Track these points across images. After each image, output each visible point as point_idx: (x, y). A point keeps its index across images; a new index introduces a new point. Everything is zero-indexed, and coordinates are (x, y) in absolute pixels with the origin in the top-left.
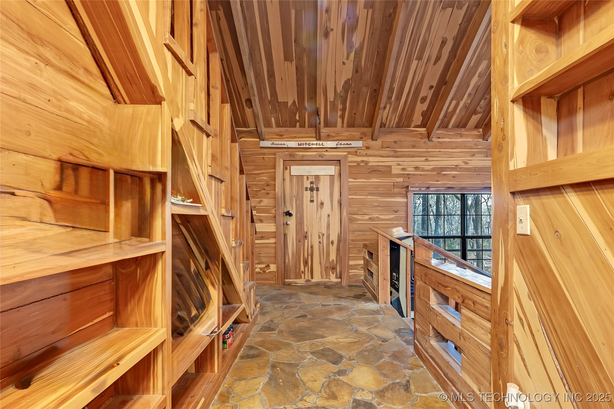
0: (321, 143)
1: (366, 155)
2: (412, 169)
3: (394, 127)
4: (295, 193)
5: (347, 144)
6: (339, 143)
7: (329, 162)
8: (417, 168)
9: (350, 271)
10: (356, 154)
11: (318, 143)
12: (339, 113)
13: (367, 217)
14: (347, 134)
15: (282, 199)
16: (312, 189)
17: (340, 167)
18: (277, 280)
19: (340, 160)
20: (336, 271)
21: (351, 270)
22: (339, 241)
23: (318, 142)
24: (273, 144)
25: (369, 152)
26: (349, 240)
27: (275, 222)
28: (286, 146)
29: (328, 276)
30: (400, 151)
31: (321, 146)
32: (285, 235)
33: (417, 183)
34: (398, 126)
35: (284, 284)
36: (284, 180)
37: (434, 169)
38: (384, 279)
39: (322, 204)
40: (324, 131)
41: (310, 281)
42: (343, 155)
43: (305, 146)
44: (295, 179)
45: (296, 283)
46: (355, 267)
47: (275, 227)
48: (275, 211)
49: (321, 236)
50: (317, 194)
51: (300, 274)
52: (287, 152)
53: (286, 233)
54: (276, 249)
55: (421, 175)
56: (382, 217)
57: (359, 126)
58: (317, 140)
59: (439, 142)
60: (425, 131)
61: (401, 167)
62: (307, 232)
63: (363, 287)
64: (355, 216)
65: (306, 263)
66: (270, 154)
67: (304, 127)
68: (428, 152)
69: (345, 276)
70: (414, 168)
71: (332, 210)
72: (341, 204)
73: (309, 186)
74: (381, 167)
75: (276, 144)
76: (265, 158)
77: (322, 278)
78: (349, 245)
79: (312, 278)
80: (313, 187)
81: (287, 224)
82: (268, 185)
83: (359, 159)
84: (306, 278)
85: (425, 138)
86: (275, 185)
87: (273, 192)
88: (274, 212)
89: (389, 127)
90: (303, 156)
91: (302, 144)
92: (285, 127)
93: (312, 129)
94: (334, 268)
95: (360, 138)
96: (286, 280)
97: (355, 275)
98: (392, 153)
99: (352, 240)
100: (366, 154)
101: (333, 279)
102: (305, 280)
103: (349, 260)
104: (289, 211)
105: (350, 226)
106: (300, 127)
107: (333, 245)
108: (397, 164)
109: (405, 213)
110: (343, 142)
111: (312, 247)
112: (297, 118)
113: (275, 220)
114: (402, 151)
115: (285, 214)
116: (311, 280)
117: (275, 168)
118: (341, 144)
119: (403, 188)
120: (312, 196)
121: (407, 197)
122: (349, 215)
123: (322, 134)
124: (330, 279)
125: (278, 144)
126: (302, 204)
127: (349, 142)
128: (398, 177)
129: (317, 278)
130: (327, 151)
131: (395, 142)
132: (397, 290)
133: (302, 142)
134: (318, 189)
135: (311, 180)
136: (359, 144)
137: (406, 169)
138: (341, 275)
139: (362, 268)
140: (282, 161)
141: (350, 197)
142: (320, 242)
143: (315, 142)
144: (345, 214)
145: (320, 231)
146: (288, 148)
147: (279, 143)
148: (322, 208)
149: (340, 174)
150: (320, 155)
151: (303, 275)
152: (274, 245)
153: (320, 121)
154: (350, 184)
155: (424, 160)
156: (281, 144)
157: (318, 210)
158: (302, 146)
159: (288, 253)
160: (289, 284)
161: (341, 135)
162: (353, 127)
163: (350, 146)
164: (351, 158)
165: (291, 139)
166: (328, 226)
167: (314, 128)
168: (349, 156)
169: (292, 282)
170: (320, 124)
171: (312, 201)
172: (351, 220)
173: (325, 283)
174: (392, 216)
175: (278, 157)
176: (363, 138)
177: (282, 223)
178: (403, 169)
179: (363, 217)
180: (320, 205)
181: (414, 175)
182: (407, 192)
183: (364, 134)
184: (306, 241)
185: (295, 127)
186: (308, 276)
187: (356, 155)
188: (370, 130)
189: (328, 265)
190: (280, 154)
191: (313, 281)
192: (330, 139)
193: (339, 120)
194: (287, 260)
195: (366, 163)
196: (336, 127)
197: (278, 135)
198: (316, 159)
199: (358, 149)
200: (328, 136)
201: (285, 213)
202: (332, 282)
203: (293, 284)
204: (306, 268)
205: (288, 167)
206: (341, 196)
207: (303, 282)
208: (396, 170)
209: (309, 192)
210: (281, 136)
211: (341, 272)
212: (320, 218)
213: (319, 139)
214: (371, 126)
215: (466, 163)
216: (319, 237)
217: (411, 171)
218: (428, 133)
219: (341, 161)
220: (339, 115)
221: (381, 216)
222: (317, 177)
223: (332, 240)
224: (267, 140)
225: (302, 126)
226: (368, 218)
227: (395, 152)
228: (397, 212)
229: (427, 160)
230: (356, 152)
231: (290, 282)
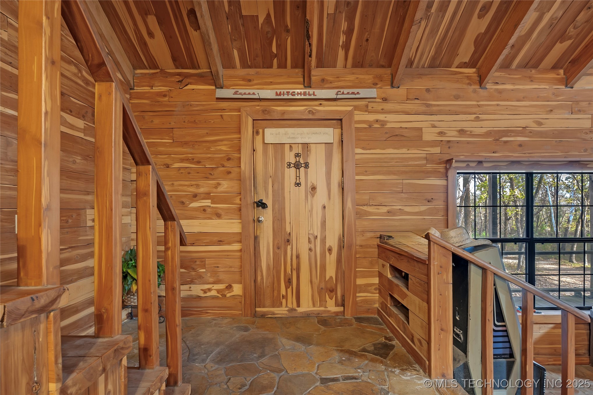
0: (311, 91)
1: (383, 111)
2: (455, 133)
3: (426, 66)
4: (271, 171)
5: (353, 93)
6: (340, 92)
7: (325, 122)
8: (462, 132)
9: (358, 295)
10: (366, 109)
11: (307, 93)
12: (342, 39)
13: (384, 209)
14: (352, 77)
15: (250, 181)
16: (297, 166)
17: (342, 130)
18: (244, 309)
19: (341, 120)
20: (336, 294)
21: (360, 292)
22: (341, 247)
23: (307, 91)
24: (236, 93)
25: (388, 106)
26: (356, 245)
27: (241, 217)
28: (256, 97)
29: (323, 302)
30: (435, 105)
31: (312, 97)
32: (256, 238)
33: (463, 155)
34: (432, 65)
35: (255, 315)
36: (254, 150)
37: (488, 134)
38: (442, 330)
39: (314, 188)
40: (317, 73)
41: (295, 310)
42: (346, 111)
43: (286, 97)
44: (271, 149)
45: (274, 314)
46: (365, 288)
47: (240, 226)
48: (240, 200)
49: (312, 239)
50: (306, 174)
51: (280, 300)
52: (258, 106)
53: (258, 234)
54: (241, 260)
55: (468, 143)
56: (407, 209)
57: (371, 66)
58: (305, 87)
59: (497, 90)
60: (474, 73)
61: (437, 130)
62: (290, 234)
63: (381, 324)
64: (365, 208)
65: (289, 282)
66: (231, 110)
67: (285, 67)
68: (479, 106)
69: (349, 303)
70: (457, 131)
71: (330, 198)
72: (343, 189)
73: (293, 161)
74: (406, 130)
75: (241, 94)
76: (224, 117)
77: (314, 306)
78: (356, 253)
79: (298, 305)
80: (299, 161)
81: (259, 221)
82: (229, 159)
83: (371, 117)
84: (290, 305)
85: (475, 83)
86: (240, 159)
87: (237, 169)
88: (238, 201)
89: (417, 67)
90: (284, 113)
91: (282, 93)
92: (256, 68)
93: (297, 70)
94: (332, 291)
95: (373, 84)
96: (258, 309)
97: (366, 301)
98: (423, 108)
99: (361, 246)
100: (382, 109)
101: (332, 307)
102: (287, 309)
103: (355, 277)
104: (262, 200)
105: (357, 224)
106: (279, 67)
107: (330, 254)
108: (430, 126)
109: (442, 203)
110: (346, 91)
111: (298, 257)
112: (274, 50)
113: (241, 215)
114: (438, 105)
115: (255, 205)
116: (297, 309)
117: (239, 132)
118: (343, 93)
119: (440, 163)
120: (298, 177)
121: (447, 177)
122: (357, 207)
123: (313, 78)
124: (326, 307)
125: (245, 94)
126: (283, 189)
127: (356, 91)
128: (432, 146)
129: (306, 306)
130: (321, 104)
131: (428, 90)
132: (465, 350)
133: (282, 91)
134: (307, 166)
135: (295, 151)
136: (372, 93)
137: (445, 133)
138: (343, 300)
139: (375, 289)
140: (250, 120)
141: (357, 177)
142: (310, 250)
143: (302, 91)
144: (349, 204)
145: (311, 232)
146: (260, 100)
147: (246, 92)
148: (313, 196)
149: (342, 141)
150: (310, 111)
151: (284, 301)
152: (239, 254)
153: (311, 50)
154: (357, 157)
155: (473, 119)
156: (249, 94)
157: (307, 200)
158: (282, 97)
159: (261, 266)
160: (263, 316)
161: (343, 79)
162: (362, 66)
163: (357, 96)
164: (359, 116)
165: (265, 87)
166: (324, 223)
167: (300, 70)
168: (356, 112)
169: (267, 312)
170: (310, 56)
171: (298, 184)
172: (359, 215)
173: (319, 314)
174: (423, 208)
175: (244, 115)
176: (377, 84)
177: (251, 219)
178: (441, 133)
179: (378, 209)
180: (310, 190)
181: (458, 142)
182: (447, 170)
183: (380, 78)
184: (289, 247)
185: (271, 66)
186: (292, 302)
187: (366, 111)
188: (388, 71)
189: (323, 285)
190: (248, 109)
191: (300, 310)
192: (326, 86)
193: (341, 53)
194: (259, 278)
195: (383, 123)
196: (335, 67)
197: (244, 80)
198: (304, 117)
199: (369, 102)
200: (323, 80)
201: (256, 203)
202: (329, 311)
203: (270, 316)
204: (289, 290)
205: (261, 131)
206: (343, 176)
207: (284, 312)
208: (429, 135)
209: (293, 170)
210: (250, 81)
211: (343, 296)
212: (311, 211)
213: (309, 86)
214: (390, 66)
215: (540, 124)
216: (310, 242)
217: (452, 136)
218: (480, 77)
219: (343, 120)
220: (341, 43)
221: (407, 207)
222: (306, 146)
223: (330, 246)
224: (228, 88)
225: (282, 65)
226: (386, 211)
227: (428, 106)
228: (431, 201)
229: (477, 119)
230: (367, 106)
231: (265, 312)
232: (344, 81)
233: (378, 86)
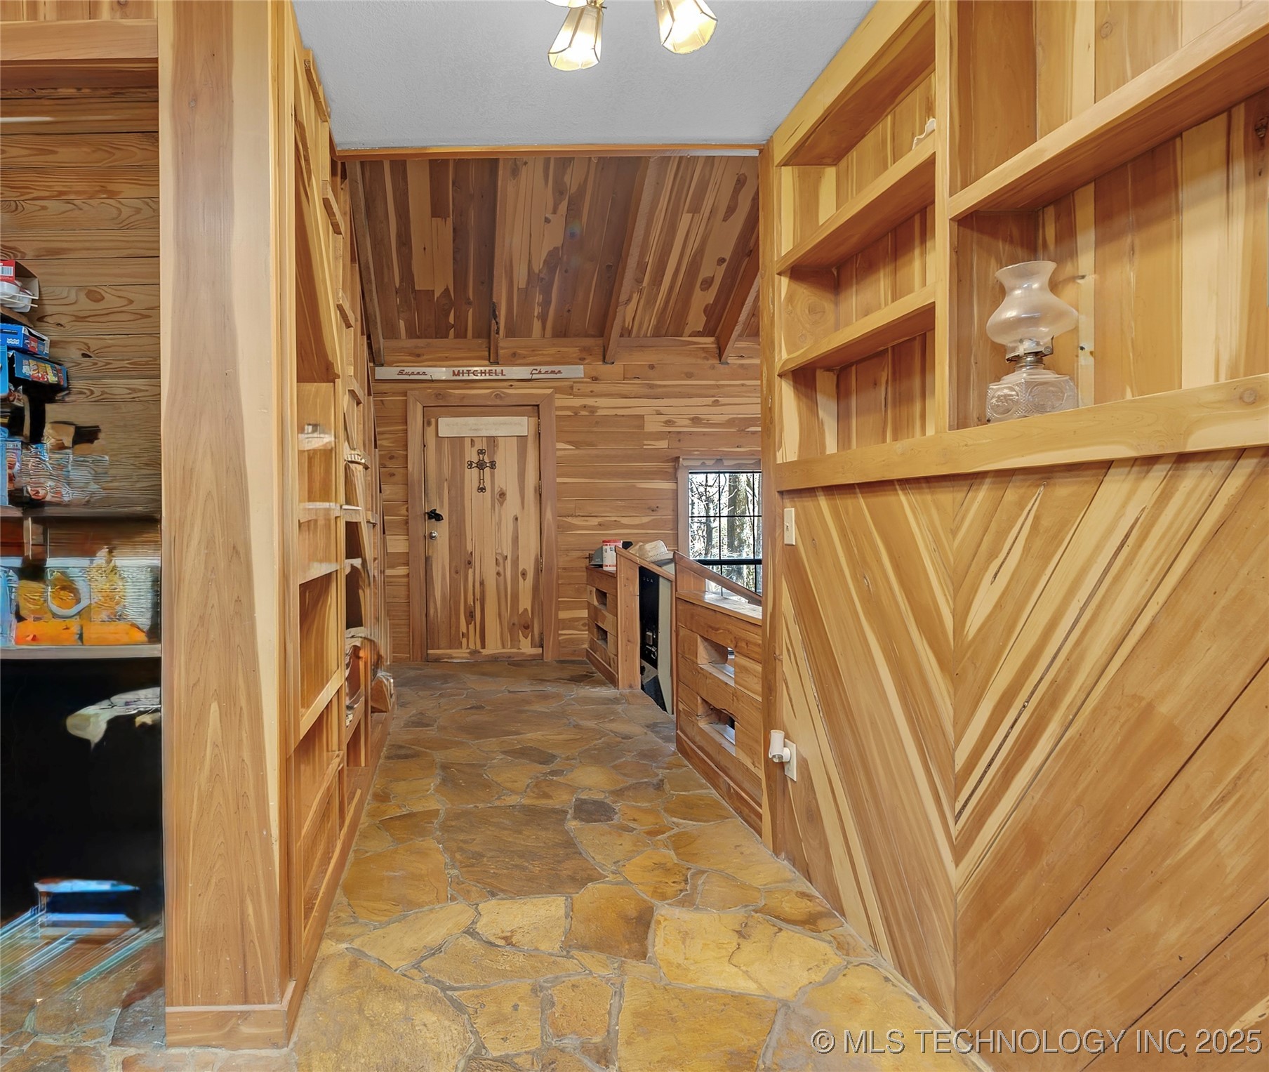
0: (499, 369)
1: (592, 394)
2: (687, 422)
3: (649, 335)
4: (446, 472)
5: (553, 372)
6: (536, 370)
7: (516, 408)
8: (696, 420)
9: (560, 632)
10: (570, 391)
11: (494, 371)
12: (537, 310)
13: (595, 521)
14: (552, 351)
15: (420, 486)
16: (481, 466)
17: (539, 419)
18: (413, 652)
19: (538, 406)
20: (533, 631)
21: (563, 629)
22: (538, 570)
23: (493, 368)
24: (401, 373)
25: (597, 387)
26: (559, 568)
27: (408, 532)
28: (427, 377)
29: (515, 642)
30: (660, 386)
31: (500, 377)
32: (427, 559)
33: (697, 450)
34: (657, 333)
35: (428, 660)
36: (425, 446)
37: (731, 422)
38: (629, 641)
39: (502, 495)
40: (505, 344)
41: (479, 652)
42: (544, 394)
43: (466, 377)
44: (446, 446)
45: (452, 658)
46: (570, 623)
47: (407, 543)
48: (407, 511)
49: (501, 561)
50: (492, 476)
51: (459, 640)
52: (430, 388)
53: (430, 554)
54: (409, 588)
55: (704, 434)
56: (625, 521)
57: (577, 335)
58: (492, 364)
59: (742, 366)
60: (712, 343)
61: (664, 418)
62: (471, 553)
63: (588, 664)
64: (569, 520)
65: (470, 616)
66: (394, 394)
67: (465, 337)
68: (718, 386)
69: (550, 643)
70: (689, 419)
71: (523, 508)
72: (540, 495)
73: (475, 459)
74: (623, 419)
75: (407, 374)
76: (385, 402)
77: (504, 647)
78: (558, 578)
79: (483, 647)
80: (483, 460)
81: (431, 537)
82: (392, 458)
83: (577, 402)
84: (472, 646)
85: (714, 357)
86: (407, 458)
87: (402, 470)
88: (404, 512)
89: (638, 336)
90: (463, 397)
91: (461, 371)
92: (426, 338)
93: (480, 341)
94: (527, 627)
95: (580, 359)
96: (430, 652)
97: (571, 641)
98: (647, 391)
99: (564, 569)
100: (592, 392)
101: (526, 648)
102: (468, 651)
103: (558, 609)
104: (435, 510)
105: (559, 540)
106: (457, 336)
107: (524, 580)
108: (654, 412)
109: (672, 513)
110: (544, 369)
111: (482, 583)
112: (451, 320)
113: (408, 529)
114: (665, 386)
115: (427, 516)
116: (481, 650)
117: (406, 423)
118: (540, 373)
119: (667, 461)
120: (481, 480)
121: (677, 479)
122: (559, 518)
123: (501, 352)
124: (519, 649)
125: (413, 373)
126: (462, 495)
127: (556, 368)
128: (657, 439)
129: (494, 646)
130: (511, 385)
131: (652, 367)
132: (655, 664)
133: (461, 369)
134: (493, 465)
135: (478, 446)
136: (577, 371)
137: (674, 422)
138: (542, 639)
139: (584, 625)
140: (419, 407)
141: (559, 480)
142: (498, 574)
143: (487, 369)
144: (549, 515)
145: (499, 551)
146: (432, 381)
147: (415, 371)
148: (501, 504)
149: (539, 433)
150: (498, 394)
151: (464, 641)
152: (405, 580)
153: (498, 328)
154: (559, 453)
155: (710, 403)
156: (418, 373)
157: (495, 507)
158: (461, 377)
159: (434, 596)
160: (437, 660)
161: (540, 352)
162: (565, 336)
163: (558, 376)
164: (562, 401)
165: (438, 363)
166: (515, 540)
167: (484, 340)
168: (557, 396)
169: (443, 654)
170: (498, 333)
171: (482, 489)
172: (562, 528)
173: (510, 657)
174: (645, 520)
175: (411, 401)
176: (584, 359)
177: (421, 535)
178: (669, 423)
179: (587, 521)
180: (498, 497)
181: (691, 433)
182: (676, 469)
183: (587, 350)
184: (471, 571)
185: (447, 337)
186: (474, 642)
187: (571, 394)
188: (600, 341)
189: (516, 620)
190: (417, 392)
191: (484, 652)
192: (518, 362)
193: (537, 325)
194: (432, 611)
195: (593, 410)
196: (530, 336)
197: (411, 354)
198: (490, 403)
199: (574, 382)
200: (514, 355)
201: (428, 513)
202: (523, 654)
203: (446, 660)
204: (471, 627)
205: (433, 420)
206: (540, 479)
207: (464, 655)
208: (654, 424)
209: (475, 470)
210: (419, 356)
211: (541, 634)
212: (499, 524)
213: (497, 363)
214: (601, 335)
216: (497, 563)
217: (683, 426)
218: (719, 348)
219: (540, 406)
220: (536, 314)
221: (624, 518)
222: (492, 440)
223: (524, 569)
224: (390, 364)
225: (461, 334)
226: (597, 523)
227: (651, 387)
228: (656, 511)
229: (716, 403)
230: (572, 388)
231: (439, 655)
232: (542, 355)
233: (587, 361)
